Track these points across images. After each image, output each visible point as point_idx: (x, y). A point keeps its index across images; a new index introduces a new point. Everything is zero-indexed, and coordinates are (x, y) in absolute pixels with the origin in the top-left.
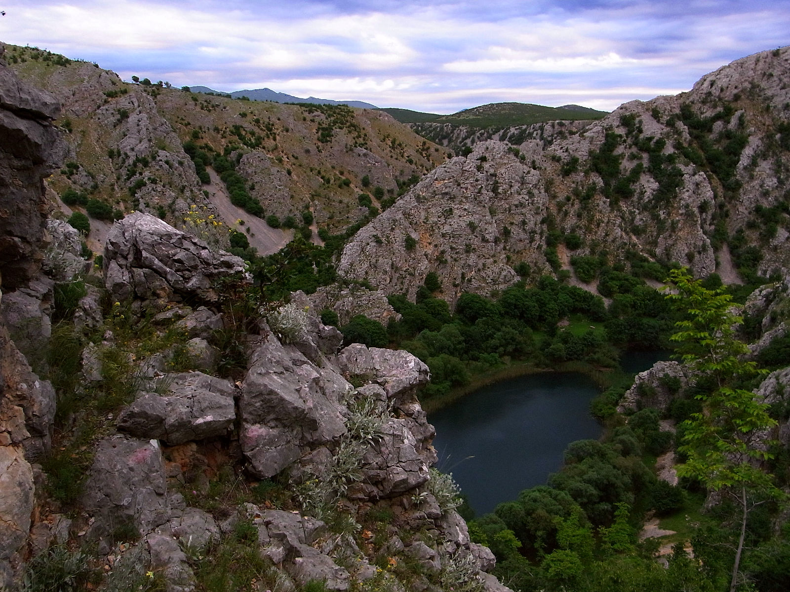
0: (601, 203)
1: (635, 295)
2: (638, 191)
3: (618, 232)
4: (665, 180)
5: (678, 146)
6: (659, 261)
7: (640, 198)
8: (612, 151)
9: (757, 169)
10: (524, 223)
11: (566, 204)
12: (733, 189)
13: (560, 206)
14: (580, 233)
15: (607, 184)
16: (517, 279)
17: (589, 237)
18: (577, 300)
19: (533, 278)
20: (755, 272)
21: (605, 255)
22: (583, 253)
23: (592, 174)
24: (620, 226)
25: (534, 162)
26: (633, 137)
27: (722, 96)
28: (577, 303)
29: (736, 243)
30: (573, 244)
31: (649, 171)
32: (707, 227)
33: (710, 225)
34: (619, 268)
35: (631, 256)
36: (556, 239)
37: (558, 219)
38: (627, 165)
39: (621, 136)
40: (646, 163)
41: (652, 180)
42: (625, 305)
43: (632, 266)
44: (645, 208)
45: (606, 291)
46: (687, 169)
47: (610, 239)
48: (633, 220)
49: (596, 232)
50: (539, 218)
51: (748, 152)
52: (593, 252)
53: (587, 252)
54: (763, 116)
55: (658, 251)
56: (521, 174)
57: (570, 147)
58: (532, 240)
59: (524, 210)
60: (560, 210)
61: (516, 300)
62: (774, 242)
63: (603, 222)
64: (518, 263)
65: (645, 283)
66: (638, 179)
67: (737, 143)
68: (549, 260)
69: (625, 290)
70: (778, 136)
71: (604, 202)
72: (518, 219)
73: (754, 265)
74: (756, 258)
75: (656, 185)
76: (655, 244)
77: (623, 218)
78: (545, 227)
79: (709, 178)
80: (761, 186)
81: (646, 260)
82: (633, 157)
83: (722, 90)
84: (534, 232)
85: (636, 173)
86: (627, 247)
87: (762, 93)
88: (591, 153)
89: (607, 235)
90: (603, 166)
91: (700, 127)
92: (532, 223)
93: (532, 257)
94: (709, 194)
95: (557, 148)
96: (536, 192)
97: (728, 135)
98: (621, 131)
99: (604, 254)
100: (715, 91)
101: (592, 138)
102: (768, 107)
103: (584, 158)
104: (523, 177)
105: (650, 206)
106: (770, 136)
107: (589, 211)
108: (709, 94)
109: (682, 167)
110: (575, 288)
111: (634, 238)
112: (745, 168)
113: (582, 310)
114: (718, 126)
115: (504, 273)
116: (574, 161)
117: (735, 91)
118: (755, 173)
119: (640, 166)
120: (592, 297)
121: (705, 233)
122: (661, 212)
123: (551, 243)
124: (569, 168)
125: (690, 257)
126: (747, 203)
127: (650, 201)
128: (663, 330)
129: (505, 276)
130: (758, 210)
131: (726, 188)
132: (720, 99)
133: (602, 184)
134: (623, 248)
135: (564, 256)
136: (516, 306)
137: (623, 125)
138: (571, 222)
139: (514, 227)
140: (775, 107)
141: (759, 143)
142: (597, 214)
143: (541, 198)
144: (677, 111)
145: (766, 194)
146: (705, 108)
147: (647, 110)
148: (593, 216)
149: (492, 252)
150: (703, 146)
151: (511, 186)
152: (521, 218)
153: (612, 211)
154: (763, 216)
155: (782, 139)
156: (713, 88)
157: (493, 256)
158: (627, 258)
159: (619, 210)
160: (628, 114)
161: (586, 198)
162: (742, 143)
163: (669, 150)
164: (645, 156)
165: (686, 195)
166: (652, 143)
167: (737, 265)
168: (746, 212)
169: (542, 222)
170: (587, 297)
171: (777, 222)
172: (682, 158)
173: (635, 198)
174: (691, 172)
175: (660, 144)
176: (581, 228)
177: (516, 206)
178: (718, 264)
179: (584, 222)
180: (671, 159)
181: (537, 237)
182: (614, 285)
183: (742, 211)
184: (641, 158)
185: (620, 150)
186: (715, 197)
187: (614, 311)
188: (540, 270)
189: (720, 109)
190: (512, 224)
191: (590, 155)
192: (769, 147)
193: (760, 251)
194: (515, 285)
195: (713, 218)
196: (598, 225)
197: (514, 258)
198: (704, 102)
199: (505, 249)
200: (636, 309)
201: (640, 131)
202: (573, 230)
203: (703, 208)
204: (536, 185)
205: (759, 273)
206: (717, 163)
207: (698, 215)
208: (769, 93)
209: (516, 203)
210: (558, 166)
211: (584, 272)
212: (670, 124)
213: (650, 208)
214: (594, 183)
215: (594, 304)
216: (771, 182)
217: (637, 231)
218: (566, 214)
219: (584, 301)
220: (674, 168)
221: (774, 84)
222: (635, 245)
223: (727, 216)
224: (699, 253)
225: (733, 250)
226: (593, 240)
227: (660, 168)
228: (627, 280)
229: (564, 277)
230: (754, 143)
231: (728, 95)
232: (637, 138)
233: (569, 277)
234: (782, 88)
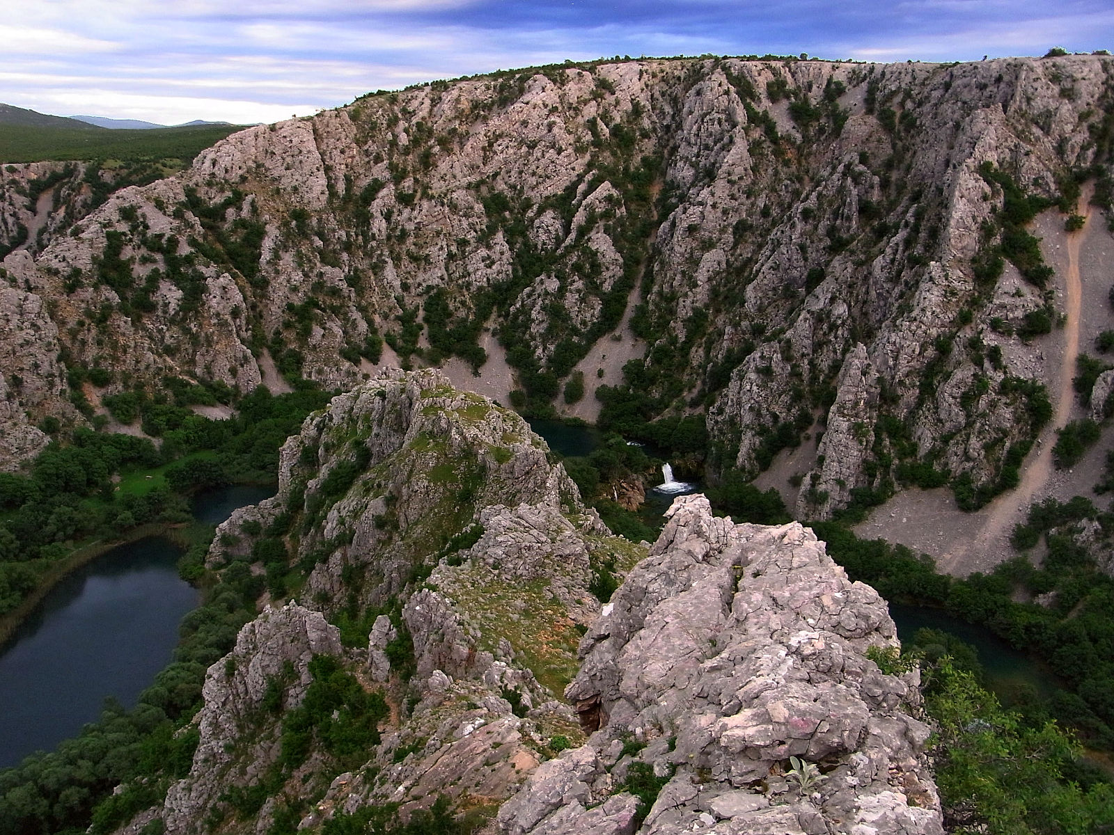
0: (122, 324)
1: (186, 428)
2: (161, 303)
3: (150, 357)
4: (188, 285)
5: (192, 242)
6: (202, 381)
7: (165, 312)
8: (118, 254)
9: (281, 263)
10: (36, 366)
11: (79, 331)
12: (261, 285)
13: (73, 334)
14: (105, 365)
15: (123, 298)
16: (47, 440)
17: (118, 369)
18: (124, 450)
19: (65, 433)
20: (301, 375)
21: (142, 388)
22: (117, 388)
23: (103, 287)
24: (150, 349)
25: (27, 281)
26: (139, 233)
27: (227, 176)
28: (124, 453)
29: (277, 347)
30: (101, 380)
31: (168, 276)
32: (244, 334)
33: (246, 331)
34: (160, 400)
35: (170, 382)
36: (79, 378)
37: (75, 351)
38: (141, 272)
39: (124, 234)
40: (162, 268)
41: (174, 288)
42: (178, 443)
43: (176, 395)
44: (172, 321)
45: (152, 430)
46: (209, 271)
47: (142, 366)
48: (163, 338)
49: (124, 361)
50: (54, 356)
51: (268, 244)
52: (126, 386)
53: (120, 388)
54: (274, 201)
55: (198, 371)
56: (16, 302)
57: (67, 254)
58: (51, 385)
59: (32, 350)
60: (74, 338)
61: (57, 468)
62: (312, 341)
63: (129, 347)
64: (41, 418)
65: (193, 412)
66: (158, 288)
67: (255, 234)
68: (77, 407)
69: (173, 425)
70: (294, 223)
71: (125, 322)
72: (27, 362)
73: (299, 369)
74: (299, 360)
75: (180, 294)
76: (192, 362)
77: (151, 338)
78: (63, 365)
79: (234, 276)
80: (288, 281)
81: (189, 384)
82: (144, 260)
83: (227, 171)
84: (52, 375)
85: (154, 279)
86: (163, 374)
87: (268, 173)
88: (94, 259)
89: (138, 362)
90: (113, 275)
91: (212, 216)
92: (46, 364)
93: (57, 407)
94: (239, 297)
95: (51, 256)
96: (40, 323)
97: (241, 223)
98: (123, 227)
99: (140, 386)
100: (220, 173)
101: (91, 240)
102: (278, 191)
103: (89, 267)
104: (20, 306)
105: (178, 319)
106: (286, 224)
107: (110, 336)
108: (213, 175)
109: (203, 269)
110: (118, 436)
111: (168, 359)
112: (268, 262)
113: (131, 459)
114: (231, 213)
115: (30, 437)
116: (77, 272)
117: (240, 172)
118: (280, 268)
119: (156, 271)
120: (140, 441)
121: (243, 342)
122: (192, 325)
123: (74, 384)
124: (73, 282)
125: (233, 372)
126: (278, 302)
127: (177, 313)
128: (226, 464)
129: (33, 440)
130: (290, 307)
131: (254, 285)
132: (226, 181)
133: (117, 300)
134: (159, 375)
135: (94, 396)
136: (58, 476)
137: (123, 219)
138: (91, 353)
139: (25, 373)
140: (285, 189)
141: (277, 232)
142: (121, 338)
143: (50, 330)
144: (183, 198)
145: (295, 289)
146: (213, 192)
147: (148, 199)
148: (117, 342)
149: (8, 414)
150: (221, 239)
151: (8, 321)
152: (31, 360)
153: (136, 332)
154: (296, 314)
155: (296, 226)
156: (216, 168)
157: (11, 417)
158: (167, 386)
159: (145, 329)
160: (127, 205)
161: (102, 318)
162: (260, 233)
163: (185, 250)
164: (158, 257)
165: (214, 302)
166: (163, 241)
167: (282, 370)
168: (279, 311)
169: (58, 361)
170: (134, 443)
171: (311, 320)
172: (202, 258)
173: (160, 313)
174: (213, 274)
175: (173, 242)
176: (105, 359)
177: (22, 346)
178: (262, 374)
179: (107, 351)
180: (189, 260)
181: (57, 380)
182: (161, 421)
183: (275, 312)
184: (155, 261)
185: (127, 253)
186: (245, 299)
187: (167, 451)
188: (71, 422)
189: (229, 194)
190: (22, 369)
191: (94, 263)
192: (288, 235)
193: (300, 353)
194: (47, 448)
195: (247, 324)
196: (125, 352)
197: (35, 413)
198: (209, 184)
199: (21, 404)
200: (191, 444)
201: (147, 227)
202: (97, 363)
203: (235, 313)
204: (39, 313)
205: (305, 377)
206: (239, 259)
207: (232, 323)
208: (276, 174)
209: (21, 341)
210: (57, 281)
211: (123, 414)
212: (178, 215)
213: (178, 321)
214: (107, 299)
215: (145, 450)
216: (297, 277)
217: (170, 351)
218: (84, 343)
219: (132, 448)
220: (195, 271)
221: (279, 164)
222: (171, 369)
223: (261, 317)
224: (242, 366)
225: (275, 355)
226: (123, 372)
227: (180, 273)
228: (173, 412)
229: (100, 423)
230: (273, 232)
231: (234, 176)
232: (144, 235)
233: (107, 423)
234: (287, 169)
